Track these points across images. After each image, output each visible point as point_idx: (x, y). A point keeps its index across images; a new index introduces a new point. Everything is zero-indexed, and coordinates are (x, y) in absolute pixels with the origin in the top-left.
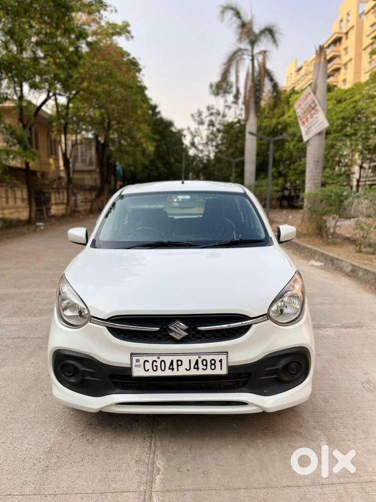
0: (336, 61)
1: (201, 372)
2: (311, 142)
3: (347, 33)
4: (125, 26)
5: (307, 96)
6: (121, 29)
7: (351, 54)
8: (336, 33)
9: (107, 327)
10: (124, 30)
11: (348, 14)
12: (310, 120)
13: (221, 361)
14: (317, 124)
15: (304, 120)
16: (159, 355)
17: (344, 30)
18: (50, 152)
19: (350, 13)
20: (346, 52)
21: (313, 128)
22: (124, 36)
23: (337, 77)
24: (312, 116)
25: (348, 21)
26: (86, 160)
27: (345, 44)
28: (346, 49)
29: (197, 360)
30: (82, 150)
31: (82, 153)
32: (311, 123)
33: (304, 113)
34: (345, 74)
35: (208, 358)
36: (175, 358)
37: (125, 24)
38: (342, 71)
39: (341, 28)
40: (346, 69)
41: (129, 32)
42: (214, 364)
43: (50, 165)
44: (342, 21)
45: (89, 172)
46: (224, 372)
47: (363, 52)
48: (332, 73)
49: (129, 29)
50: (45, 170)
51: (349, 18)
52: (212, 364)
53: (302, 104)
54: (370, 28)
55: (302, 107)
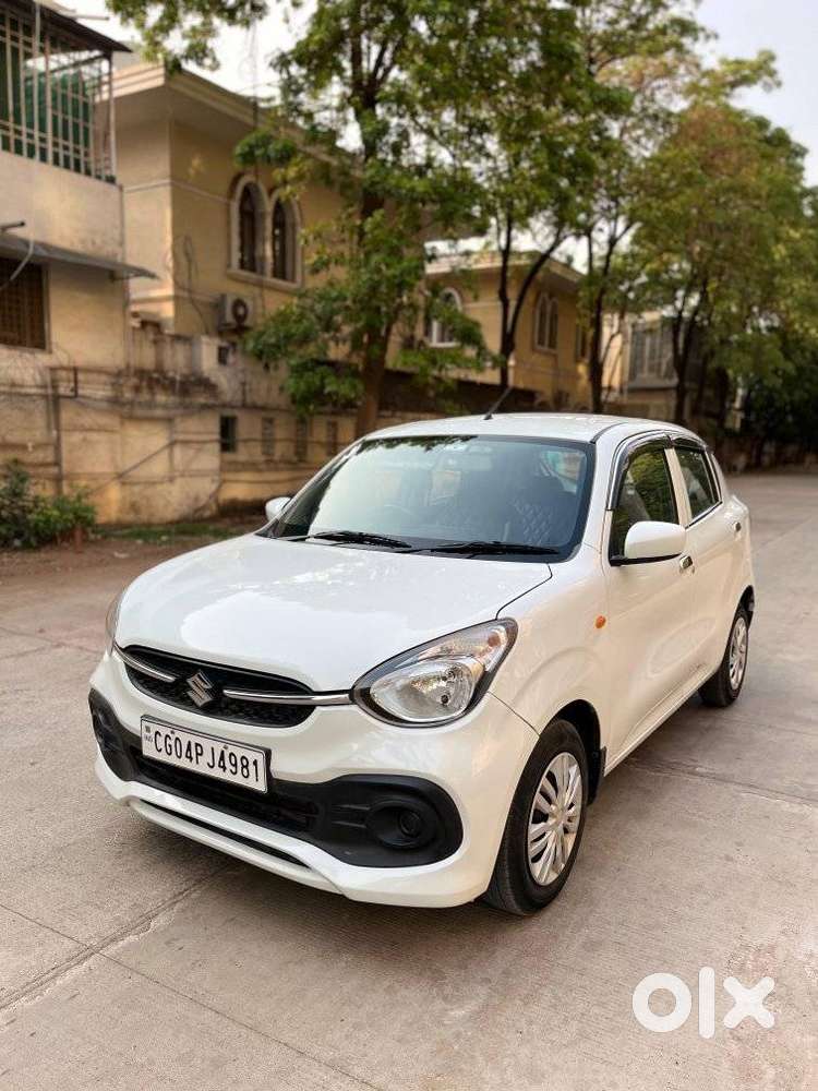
1: (227, 776)
4: (765, 62)
6: (754, 71)
9: (126, 665)
10: (759, 71)
13: (255, 763)
16: (174, 727)
18: (579, 353)
22: (760, 84)
26: (660, 364)
29: (223, 752)
30: (652, 346)
31: (653, 351)
35: (239, 753)
36: (194, 739)
37: (763, 57)
41: (772, 73)
42: (246, 767)
43: (577, 377)
45: (664, 390)
46: (260, 786)
49: (774, 65)
50: (566, 388)
52: (243, 767)
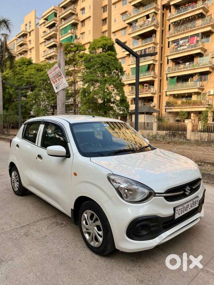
0: (25, 46)
2: (60, 93)
3: (30, 33)
5: (55, 69)
7: (33, 45)
8: (24, 31)
11: (30, 23)
12: (58, 82)
14: (62, 84)
15: (55, 81)
17: (29, 31)
19: (31, 22)
20: (30, 43)
21: (60, 86)
23: (26, 55)
24: (59, 80)
25: (30, 26)
27: (29, 38)
28: (30, 41)
32: (58, 83)
33: (54, 77)
34: (30, 55)
38: (29, 52)
39: (26, 29)
40: (31, 52)
44: (26, 25)
47: (40, 45)
48: (23, 53)
51: (30, 25)
53: (53, 72)
54: (43, 33)
55: (53, 74)
